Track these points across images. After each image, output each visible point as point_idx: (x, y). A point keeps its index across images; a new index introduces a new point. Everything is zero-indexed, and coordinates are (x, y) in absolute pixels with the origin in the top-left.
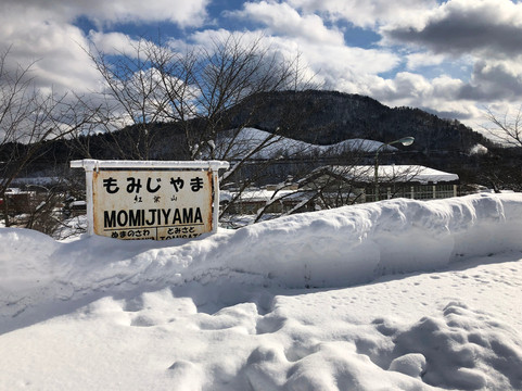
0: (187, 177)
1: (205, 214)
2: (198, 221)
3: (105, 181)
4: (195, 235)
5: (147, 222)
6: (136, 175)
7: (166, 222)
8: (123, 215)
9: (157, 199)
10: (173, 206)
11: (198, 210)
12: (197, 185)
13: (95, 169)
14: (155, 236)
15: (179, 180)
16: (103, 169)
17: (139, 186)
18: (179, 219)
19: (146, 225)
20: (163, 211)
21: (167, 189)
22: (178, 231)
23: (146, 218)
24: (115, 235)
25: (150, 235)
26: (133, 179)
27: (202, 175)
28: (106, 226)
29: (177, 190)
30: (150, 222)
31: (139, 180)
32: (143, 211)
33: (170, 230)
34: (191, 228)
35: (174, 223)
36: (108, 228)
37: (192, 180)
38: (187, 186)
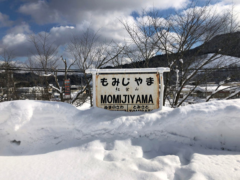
0: (144, 77)
1: (154, 98)
2: (151, 102)
3: (101, 80)
4: (149, 110)
6: (117, 77)
7: (133, 102)
8: (110, 97)
9: (127, 90)
10: (136, 93)
11: (151, 96)
12: (150, 82)
13: (97, 74)
14: (126, 109)
15: (140, 79)
16: (100, 74)
17: (118, 82)
18: (140, 101)
19: (122, 103)
20: (131, 96)
21: (133, 84)
22: (139, 107)
23: (122, 100)
24: (106, 108)
25: (124, 109)
26: (115, 79)
27: (153, 76)
28: (101, 103)
29: (138, 85)
30: (124, 101)
31: (118, 79)
32: (120, 95)
33: (135, 106)
34: (147, 106)
35: (137, 102)
36: (103, 104)
37: (147, 79)
38: (144, 82)
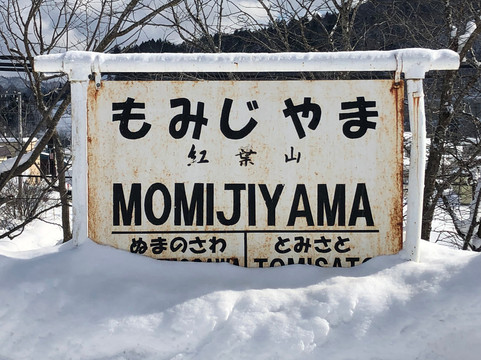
0: (331, 98)
1: (380, 202)
2: (361, 222)
3: (116, 106)
4: (353, 261)
5: (221, 215)
6: (193, 92)
7: (271, 220)
8: (158, 196)
9: (246, 157)
10: (289, 177)
11: (361, 190)
12: (358, 119)
13: (92, 77)
14: (240, 255)
15: (309, 106)
16: (109, 76)
17: (201, 120)
18: (307, 213)
19: (217, 225)
20: (263, 188)
21: (274, 129)
22: (302, 245)
23: (218, 206)
24: (138, 247)
25: (228, 253)
26: (185, 103)
27: (376, 92)
28: (116, 222)
29: (301, 134)
30: (229, 216)
31: (201, 106)
32: (210, 187)
33: (281, 242)
34: (341, 241)
35: (291, 222)
36: (122, 227)
37: (345, 106)
38: (332, 122)
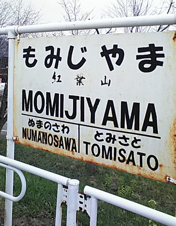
3: (24, 50)
4: (141, 155)
5: (67, 112)
7: (93, 121)
9: (80, 80)
12: (150, 59)
14: (76, 137)
15: (116, 50)
17: (59, 59)
18: (114, 119)
20: (88, 99)
21: (96, 65)
22: (111, 139)
24: (31, 123)
26: (52, 49)
27: (163, 40)
28: (23, 110)
29: (111, 68)
30: (71, 114)
31: (59, 50)
32: (62, 96)
33: (98, 134)
34: (136, 141)
35: (104, 123)
37: (140, 50)
38: (131, 61)
